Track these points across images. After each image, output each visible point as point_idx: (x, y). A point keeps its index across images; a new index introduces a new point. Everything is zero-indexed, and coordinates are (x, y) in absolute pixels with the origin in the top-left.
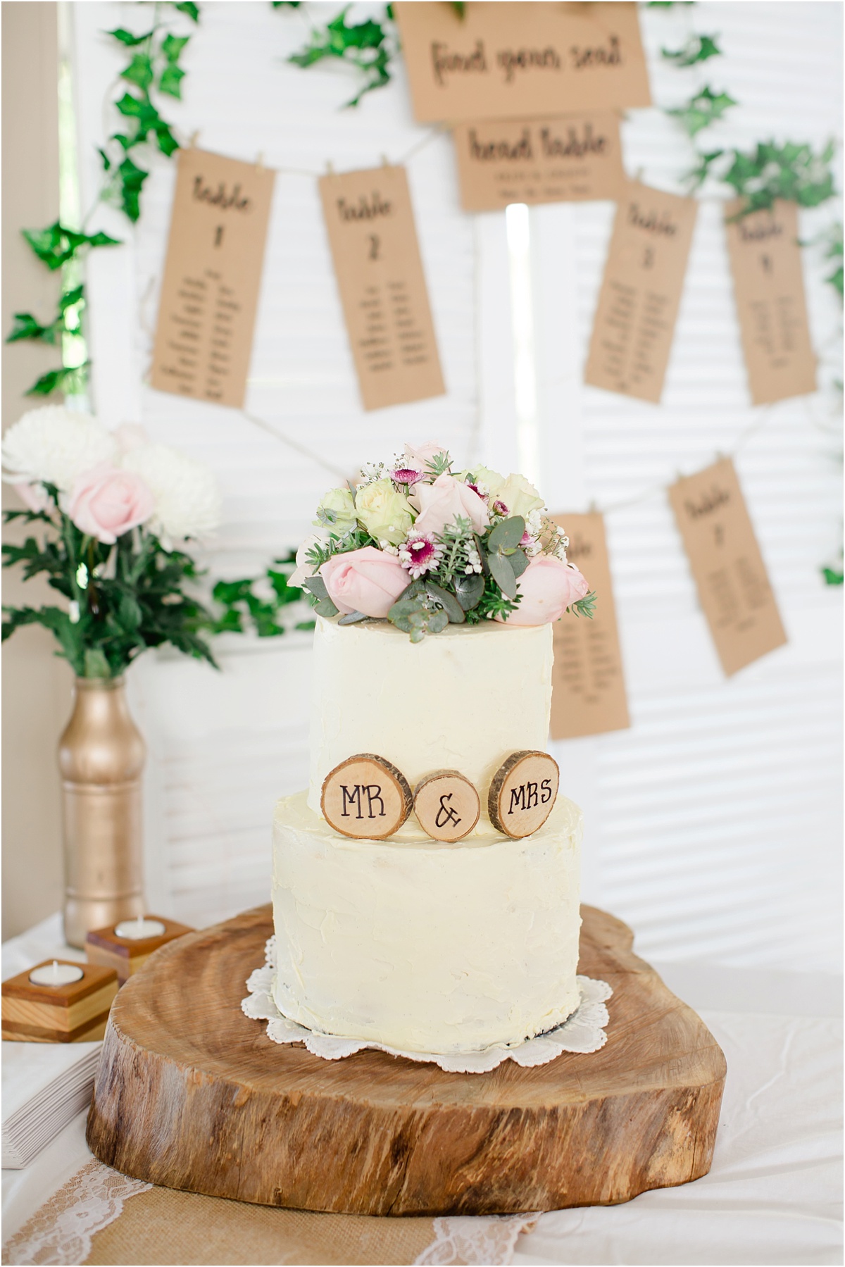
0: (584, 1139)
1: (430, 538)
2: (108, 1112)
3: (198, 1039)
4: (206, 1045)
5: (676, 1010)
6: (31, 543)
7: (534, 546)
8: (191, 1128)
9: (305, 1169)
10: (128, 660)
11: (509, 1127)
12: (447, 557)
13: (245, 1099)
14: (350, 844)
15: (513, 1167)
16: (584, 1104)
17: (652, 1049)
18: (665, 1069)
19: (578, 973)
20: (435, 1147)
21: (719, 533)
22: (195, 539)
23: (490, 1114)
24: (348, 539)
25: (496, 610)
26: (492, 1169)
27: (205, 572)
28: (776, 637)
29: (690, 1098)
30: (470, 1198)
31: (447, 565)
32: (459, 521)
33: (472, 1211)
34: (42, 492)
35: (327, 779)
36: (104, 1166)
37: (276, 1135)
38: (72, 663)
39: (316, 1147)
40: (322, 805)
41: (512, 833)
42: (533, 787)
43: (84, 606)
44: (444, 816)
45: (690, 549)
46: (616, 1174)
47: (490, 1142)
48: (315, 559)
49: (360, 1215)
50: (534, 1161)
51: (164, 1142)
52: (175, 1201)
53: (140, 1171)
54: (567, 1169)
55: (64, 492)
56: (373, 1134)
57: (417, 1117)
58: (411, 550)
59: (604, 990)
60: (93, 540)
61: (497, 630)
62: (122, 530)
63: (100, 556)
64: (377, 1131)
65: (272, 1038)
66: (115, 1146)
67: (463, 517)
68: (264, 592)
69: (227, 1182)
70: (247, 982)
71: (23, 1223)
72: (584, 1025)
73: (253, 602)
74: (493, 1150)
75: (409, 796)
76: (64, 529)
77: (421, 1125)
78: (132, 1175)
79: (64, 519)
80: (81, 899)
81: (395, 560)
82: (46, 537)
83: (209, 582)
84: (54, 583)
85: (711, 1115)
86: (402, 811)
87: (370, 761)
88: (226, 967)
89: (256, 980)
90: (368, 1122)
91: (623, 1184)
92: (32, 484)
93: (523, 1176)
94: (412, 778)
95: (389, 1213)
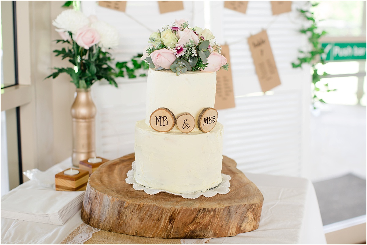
0: (223, 217)
1: (182, 46)
2: (87, 209)
3: (113, 189)
4: (116, 190)
5: (249, 183)
6: (64, 50)
7: (212, 49)
8: (111, 214)
9: (144, 225)
10: (92, 84)
11: (202, 213)
12: (187, 51)
13: (127, 205)
14: (158, 133)
15: (203, 225)
16: (224, 208)
17: (242, 193)
18: (246, 199)
19: (221, 173)
20: (181, 219)
21: (262, 52)
22: (112, 49)
23: (197, 210)
24: (159, 46)
25: (201, 67)
26: (197, 226)
27: (113, 59)
28: (278, 82)
29: (253, 207)
30: (191, 234)
31: (187, 54)
32: (191, 41)
33: (191, 237)
34: (68, 34)
35: (152, 115)
36: (86, 225)
37: (136, 215)
38: (75, 84)
39: (147, 219)
40: (150, 122)
41: (204, 131)
42: (210, 118)
43: (79, 67)
44: (185, 125)
45: (253, 56)
46: (232, 228)
47: (197, 218)
48: (149, 52)
49: (160, 238)
50: (209, 223)
51: (104, 217)
52: (107, 234)
53: (97, 226)
54: (218, 226)
55: (74, 34)
56: (164, 215)
57: (176, 210)
58: (177, 49)
59: (229, 177)
60: (82, 48)
61: (201, 73)
62: (91, 45)
63: (84, 53)
64: (165, 214)
65: (134, 189)
66: (89, 219)
67: (192, 40)
68: (130, 65)
69: (122, 229)
70: (127, 174)
71: (64, 239)
72: (223, 187)
73: (128, 68)
74: (198, 220)
75: (175, 120)
76: (73, 45)
77: (177, 213)
78: (94, 227)
79: (74, 42)
80: (77, 152)
81: (172, 52)
82: (68, 48)
83: (114, 62)
84: (70, 61)
85: (259, 211)
86: (173, 124)
87: (164, 109)
88: (121, 170)
89: (129, 173)
90: (162, 212)
91: (234, 230)
92: (65, 32)
93: (206, 227)
94: (176, 115)
95: (168, 238)
